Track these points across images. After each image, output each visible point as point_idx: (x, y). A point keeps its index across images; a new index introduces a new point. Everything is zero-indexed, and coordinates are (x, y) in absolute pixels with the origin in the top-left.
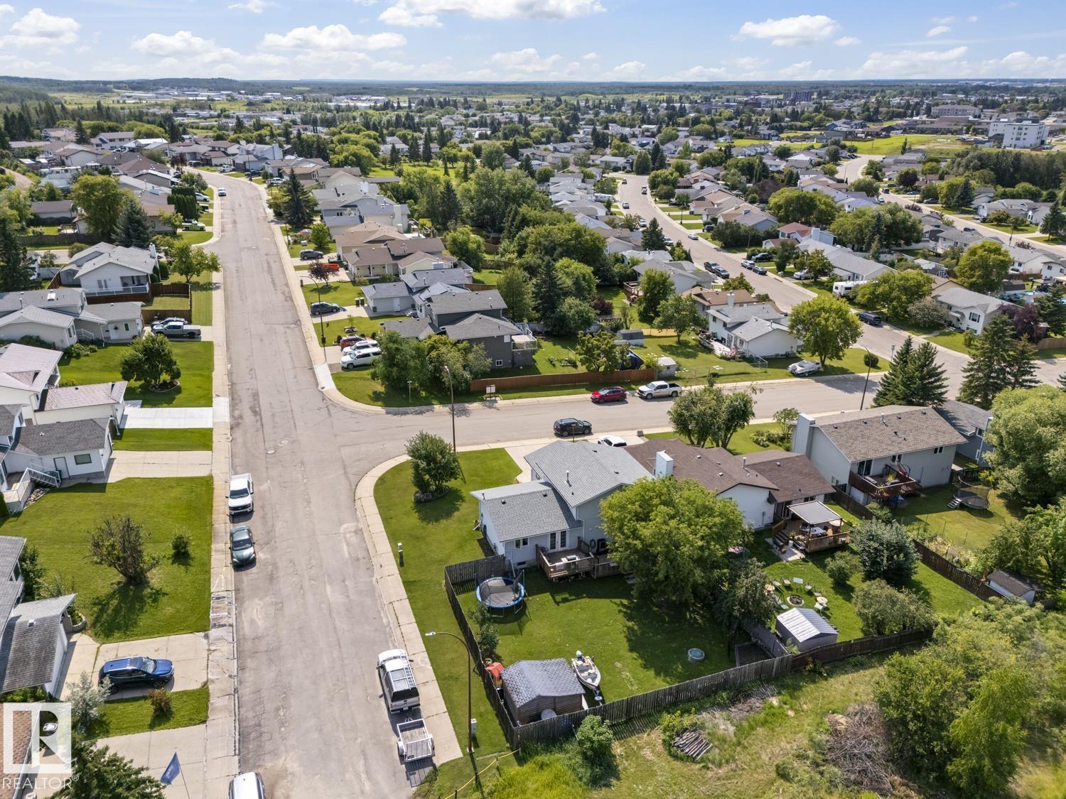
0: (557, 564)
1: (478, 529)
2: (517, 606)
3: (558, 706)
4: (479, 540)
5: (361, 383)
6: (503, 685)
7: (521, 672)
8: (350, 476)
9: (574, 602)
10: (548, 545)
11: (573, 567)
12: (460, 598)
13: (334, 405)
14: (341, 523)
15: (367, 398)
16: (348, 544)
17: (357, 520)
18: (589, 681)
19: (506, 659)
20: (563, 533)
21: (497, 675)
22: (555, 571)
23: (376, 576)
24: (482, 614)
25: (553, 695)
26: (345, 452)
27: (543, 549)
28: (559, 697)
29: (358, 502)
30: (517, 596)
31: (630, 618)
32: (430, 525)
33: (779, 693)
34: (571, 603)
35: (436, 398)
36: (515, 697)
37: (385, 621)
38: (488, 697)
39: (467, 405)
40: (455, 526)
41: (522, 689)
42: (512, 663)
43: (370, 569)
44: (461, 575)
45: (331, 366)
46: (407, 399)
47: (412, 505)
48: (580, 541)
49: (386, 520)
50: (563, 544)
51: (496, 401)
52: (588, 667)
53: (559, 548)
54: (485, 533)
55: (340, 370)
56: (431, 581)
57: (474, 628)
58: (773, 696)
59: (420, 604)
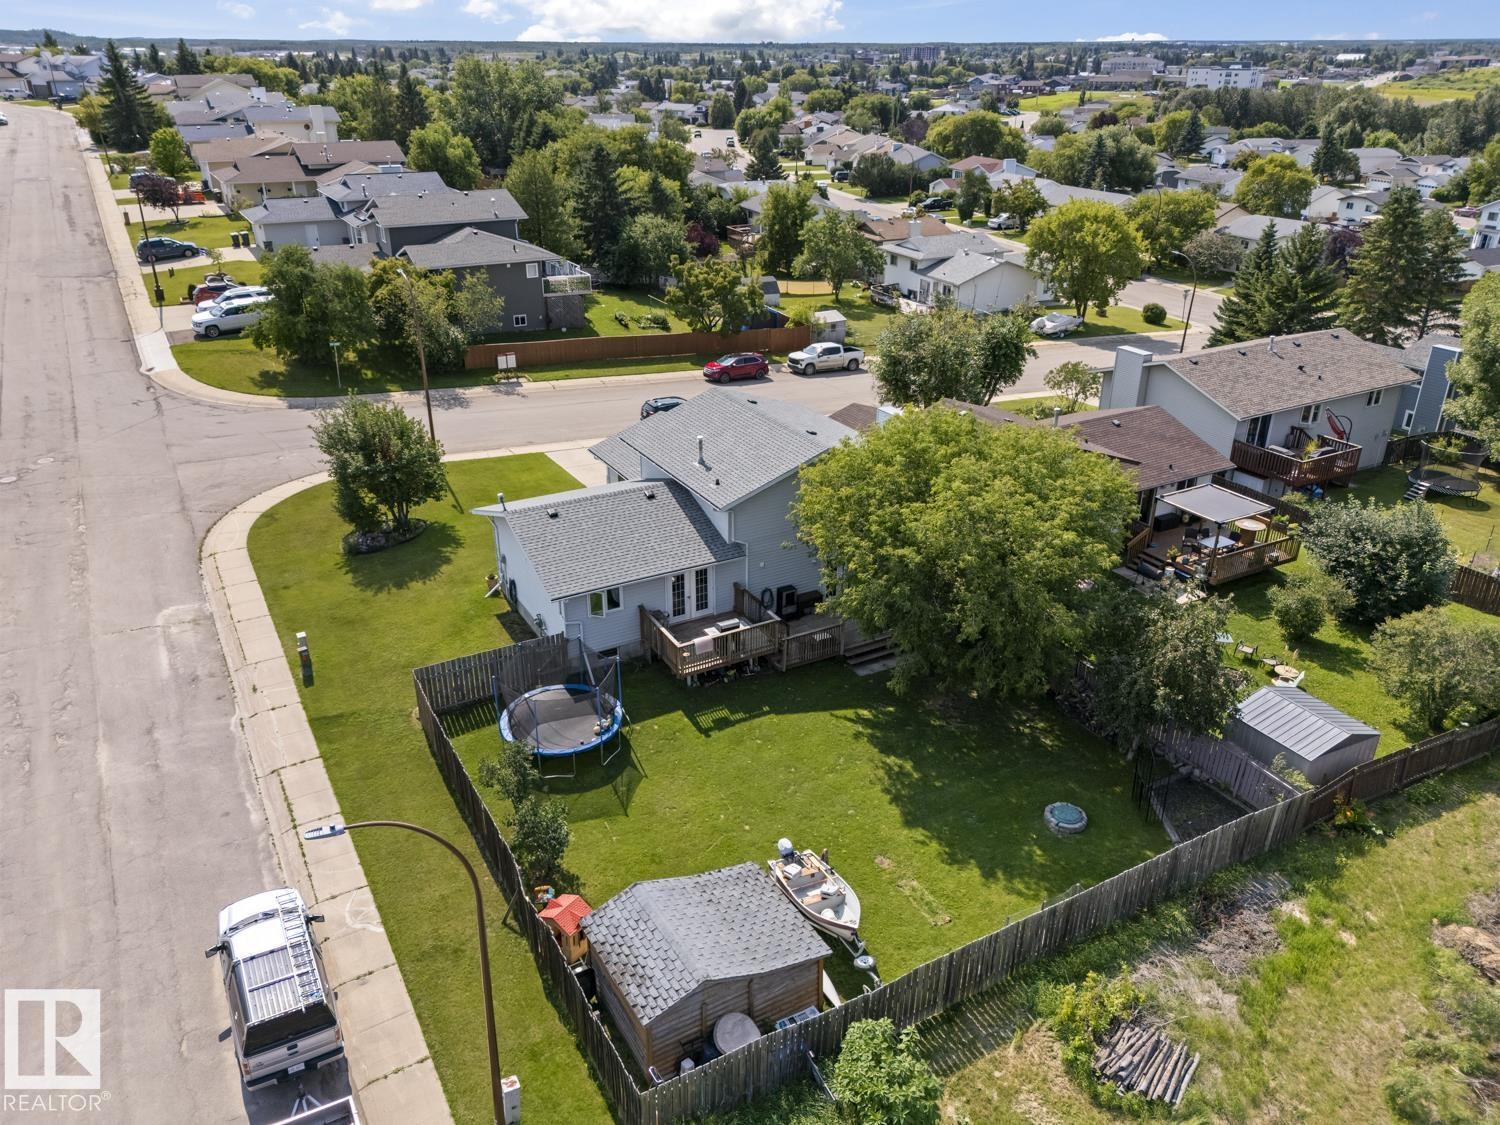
0: (697, 641)
1: (496, 594)
2: (609, 746)
3: (760, 1001)
4: (499, 617)
5: (235, 359)
6: (590, 956)
7: (642, 917)
8: (194, 514)
9: (745, 726)
10: (668, 607)
11: (732, 646)
12: (458, 744)
13: (171, 395)
14: (159, 606)
15: (247, 383)
16: (172, 649)
17: (202, 597)
18: (828, 915)
19: (592, 883)
20: (702, 576)
21: (570, 930)
22: (694, 658)
23: (241, 712)
24: (519, 770)
25: (744, 971)
26: (185, 473)
27: (658, 615)
28: (761, 976)
29: (207, 565)
30: (606, 723)
31: (886, 748)
32: (383, 596)
33: (1300, 891)
34: (737, 728)
35: (395, 380)
36: (633, 993)
37: (255, 818)
38: (550, 994)
39: (459, 391)
40: (440, 592)
41: (653, 967)
42: (611, 891)
43: (226, 698)
44: (459, 688)
45: (170, 336)
46: (334, 381)
47: (338, 558)
48: (739, 591)
49: (273, 594)
50: (702, 603)
51: (519, 384)
52: (816, 880)
53: (691, 612)
54: (513, 600)
55: (192, 340)
56: (382, 711)
57: (498, 808)
58: (1285, 898)
59: (353, 768)
